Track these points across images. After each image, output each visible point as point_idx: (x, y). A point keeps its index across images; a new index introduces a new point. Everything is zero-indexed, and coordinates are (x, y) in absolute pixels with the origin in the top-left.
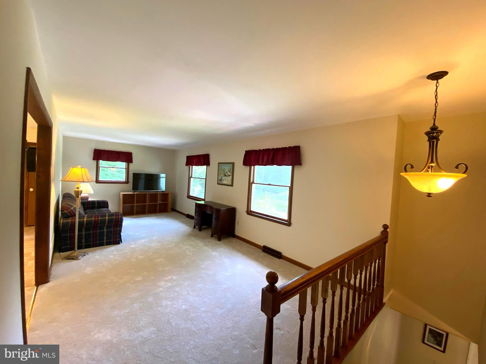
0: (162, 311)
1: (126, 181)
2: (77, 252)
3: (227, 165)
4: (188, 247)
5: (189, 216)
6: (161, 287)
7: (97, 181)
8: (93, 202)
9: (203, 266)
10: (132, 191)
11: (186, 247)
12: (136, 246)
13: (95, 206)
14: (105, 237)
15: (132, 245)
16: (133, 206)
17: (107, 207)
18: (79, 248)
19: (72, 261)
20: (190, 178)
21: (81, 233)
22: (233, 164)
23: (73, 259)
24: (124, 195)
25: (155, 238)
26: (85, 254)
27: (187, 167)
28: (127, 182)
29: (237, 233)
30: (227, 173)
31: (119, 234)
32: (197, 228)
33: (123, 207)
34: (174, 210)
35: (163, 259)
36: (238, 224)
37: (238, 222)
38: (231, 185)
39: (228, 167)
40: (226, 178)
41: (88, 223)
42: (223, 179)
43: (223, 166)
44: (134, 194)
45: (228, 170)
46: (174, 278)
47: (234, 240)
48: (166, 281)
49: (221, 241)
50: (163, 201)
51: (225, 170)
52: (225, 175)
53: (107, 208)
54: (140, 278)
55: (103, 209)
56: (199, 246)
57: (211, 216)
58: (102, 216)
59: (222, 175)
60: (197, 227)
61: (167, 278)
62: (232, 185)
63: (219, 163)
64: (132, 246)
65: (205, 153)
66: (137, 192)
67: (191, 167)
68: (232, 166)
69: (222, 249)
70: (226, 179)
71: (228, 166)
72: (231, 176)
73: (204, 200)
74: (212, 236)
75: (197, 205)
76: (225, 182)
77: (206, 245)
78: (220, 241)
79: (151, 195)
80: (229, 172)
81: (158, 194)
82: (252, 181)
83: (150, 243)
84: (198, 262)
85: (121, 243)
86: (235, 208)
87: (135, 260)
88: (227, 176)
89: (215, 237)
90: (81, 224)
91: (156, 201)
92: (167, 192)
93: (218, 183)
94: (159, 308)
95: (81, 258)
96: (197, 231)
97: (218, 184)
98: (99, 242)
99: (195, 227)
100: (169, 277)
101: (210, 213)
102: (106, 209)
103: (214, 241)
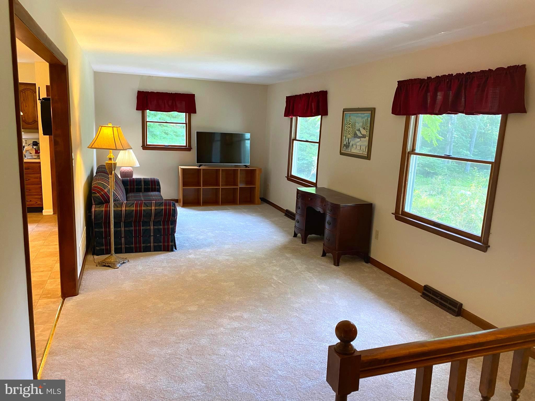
0: (217, 362)
1: (187, 146)
2: (114, 257)
3: (360, 115)
4: (278, 269)
5: (289, 214)
6: (222, 326)
7: (145, 147)
8: (139, 181)
9: (297, 305)
10: (196, 164)
11: (275, 268)
12: (197, 257)
13: (140, 187)
14: (152, 238)
15: (190, 254)
16: (198, 190)
17: (159, 190)
18: (116, 252)
19: (109, 269)
20: (292, 140)
21: (119, 229)
22: (373, 111)
23: (109, 266)
24: (184, 170)
25: (226, 247)
26: (125, 262)
27: (288, 119)
28: (188, 148)
29: (374, 255)
30: (359, 130)
31: (171, 235)
32: (299, 238)
33: (184, 190)
34: (265, 200)
35: (233, 283)
36: (377, 237)
37: (377, 232)
38: (366, 155)
39: (362, 118)
40: (358, 142)
41: (128, 214)
42: (351, 144)
43: (352, 117)
44: (200, 169)
45: (361, 124)
46: (246, 316)
47: (367, 267)
48: (232, 318)
49: (340, 266)
50: (247, 183)
51: (357, 124)
52: (356, 136)
53: (157, 191)
54: (193, 308)
55: (152, 193)
56: (297, 269)
57: (324, 215)
58: (146, 205)
59: (349, 136)
60: (299, 235)
61: (234, 315)
62: (368, 157)
63: (345, 110)
64: (190, 256)
65: (318, 90)
66: (205, 165)
67: (294, 118)
68: (370, 114)
69: (338, 281)
70: (358, 144)
71: (363, 116)
72: (367, 138)
73: (315, 185)
74: (324, 255)
75: (301, 195)
76: (354, 151)
77: (309, 270)
78: (338, 265)
79: (227, 172)
80: (364, 128)
81: (238, 169)
82: (409, 148)
83: (217, 255)
84: (289, 296)
85: (175, 250)
86: (371, 204)
87: (191, 279)
88: (360, 137)
89: (329, 257)
90: (118, 215)
91: (235, 183)
92: (253, 167)
93: (342, 151)
94: (214, 357)
95: (120, 266)
96: (298, 241)
97: (341, 154)
98: (144, 245)
99: (295, 235)
100: (238, 314)
101: (322, 212)
102: (156, 193)
103: (327, 264)
